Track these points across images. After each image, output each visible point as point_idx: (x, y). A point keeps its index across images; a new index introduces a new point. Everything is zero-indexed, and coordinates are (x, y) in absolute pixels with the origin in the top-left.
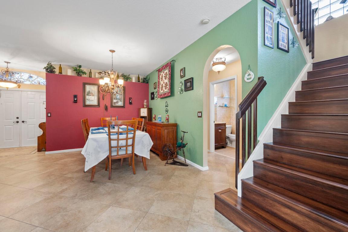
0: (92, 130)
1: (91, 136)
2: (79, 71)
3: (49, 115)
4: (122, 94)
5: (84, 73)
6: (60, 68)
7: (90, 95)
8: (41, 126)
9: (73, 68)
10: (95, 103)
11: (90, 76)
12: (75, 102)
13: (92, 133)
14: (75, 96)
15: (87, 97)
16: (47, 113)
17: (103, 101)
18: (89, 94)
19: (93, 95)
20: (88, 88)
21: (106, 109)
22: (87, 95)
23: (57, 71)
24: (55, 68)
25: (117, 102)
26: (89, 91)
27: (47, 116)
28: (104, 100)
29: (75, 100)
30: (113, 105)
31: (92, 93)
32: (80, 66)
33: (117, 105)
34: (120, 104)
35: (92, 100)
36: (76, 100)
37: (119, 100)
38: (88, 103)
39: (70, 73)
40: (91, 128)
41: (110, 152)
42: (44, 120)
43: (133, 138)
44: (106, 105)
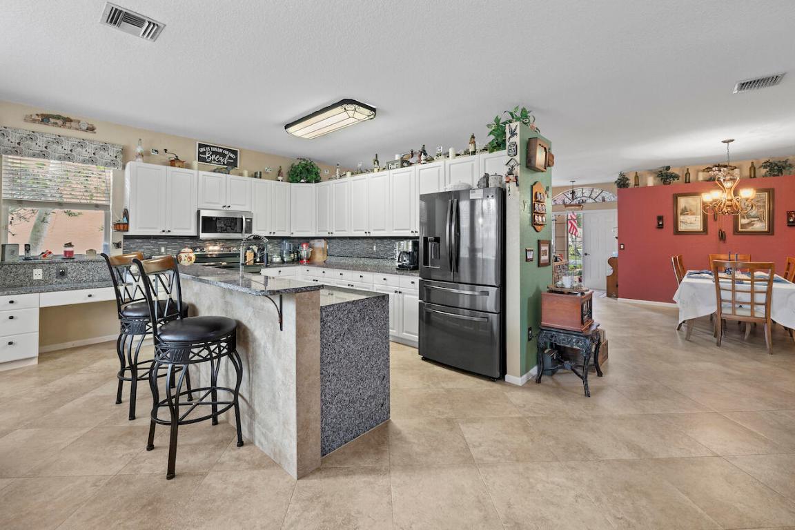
0: (690, 273)
1: (685, 280)
2: (667, 176)
3: (622, 247)
4: (764, 206)
5: (676, 177)
6: (637, 177)
7: (687, 214)
8: (612, 261)
9: (655, 173)
10: (698, 226)
11: (686, 180)
12: (660, 227)
13: (688, 277)
14: (660, 218)
15: (681, 218)
16: (620, 245)
17: (715, 223)
18: (684, 212)
19: (693, 214)
20: (682, 202)
21: (722, 237)
22: (681, 214)
23: (632, 182)
24: (628, 179)
25: (751, 224)
26: (685, 207)
27: (620, 249)
28: (718, 222)
29: (659, 225)
30: (740, 230)
31: (690, 211)
32: (668, 168)
33: (750, 229)
34: (760, 226)
35: (692, 222)
36: (662, 224)
37: (756, 219)
38: (682, 228)
39: (651, 181)
40: (689, 271)
41: (720, 308)
42: (615, 254)
43: (769, 293)
44: (720, 230)
